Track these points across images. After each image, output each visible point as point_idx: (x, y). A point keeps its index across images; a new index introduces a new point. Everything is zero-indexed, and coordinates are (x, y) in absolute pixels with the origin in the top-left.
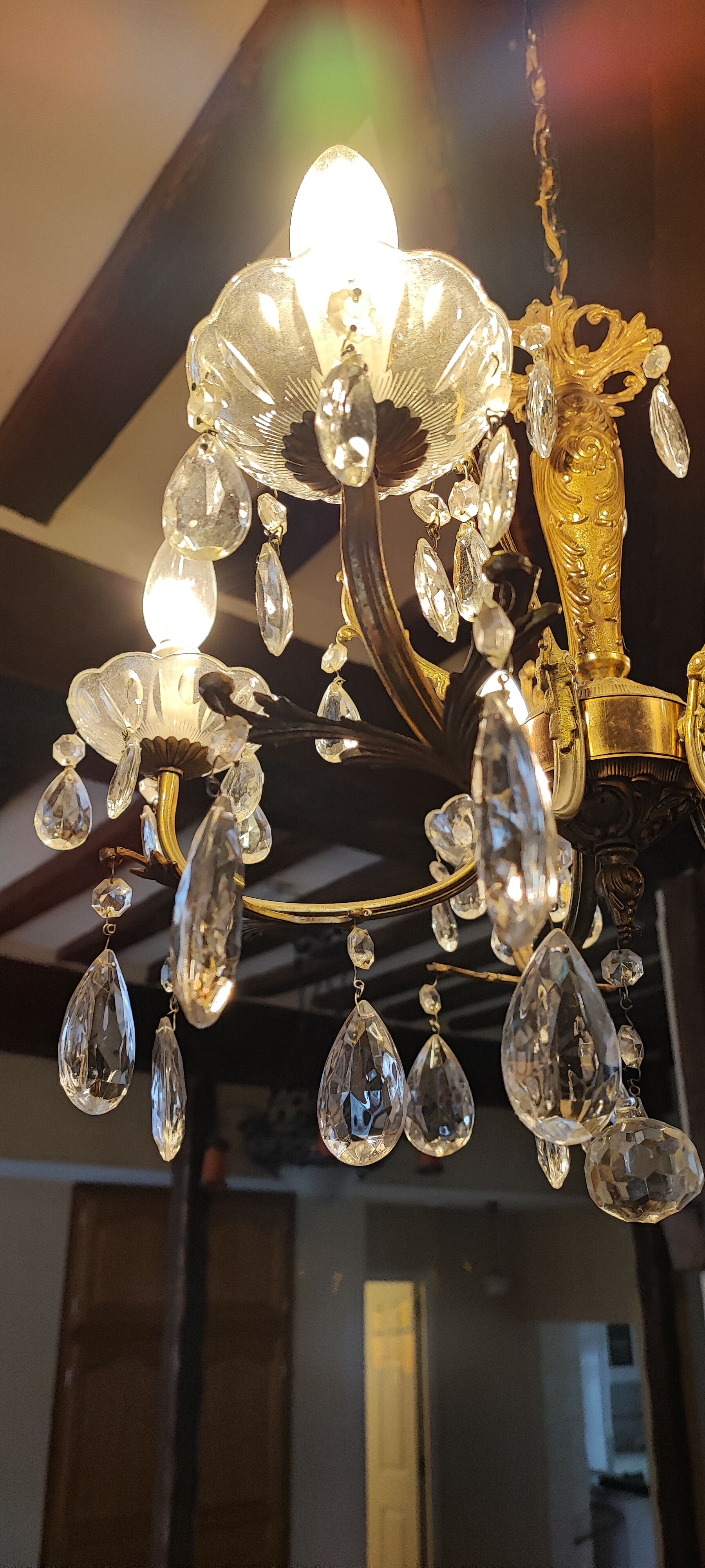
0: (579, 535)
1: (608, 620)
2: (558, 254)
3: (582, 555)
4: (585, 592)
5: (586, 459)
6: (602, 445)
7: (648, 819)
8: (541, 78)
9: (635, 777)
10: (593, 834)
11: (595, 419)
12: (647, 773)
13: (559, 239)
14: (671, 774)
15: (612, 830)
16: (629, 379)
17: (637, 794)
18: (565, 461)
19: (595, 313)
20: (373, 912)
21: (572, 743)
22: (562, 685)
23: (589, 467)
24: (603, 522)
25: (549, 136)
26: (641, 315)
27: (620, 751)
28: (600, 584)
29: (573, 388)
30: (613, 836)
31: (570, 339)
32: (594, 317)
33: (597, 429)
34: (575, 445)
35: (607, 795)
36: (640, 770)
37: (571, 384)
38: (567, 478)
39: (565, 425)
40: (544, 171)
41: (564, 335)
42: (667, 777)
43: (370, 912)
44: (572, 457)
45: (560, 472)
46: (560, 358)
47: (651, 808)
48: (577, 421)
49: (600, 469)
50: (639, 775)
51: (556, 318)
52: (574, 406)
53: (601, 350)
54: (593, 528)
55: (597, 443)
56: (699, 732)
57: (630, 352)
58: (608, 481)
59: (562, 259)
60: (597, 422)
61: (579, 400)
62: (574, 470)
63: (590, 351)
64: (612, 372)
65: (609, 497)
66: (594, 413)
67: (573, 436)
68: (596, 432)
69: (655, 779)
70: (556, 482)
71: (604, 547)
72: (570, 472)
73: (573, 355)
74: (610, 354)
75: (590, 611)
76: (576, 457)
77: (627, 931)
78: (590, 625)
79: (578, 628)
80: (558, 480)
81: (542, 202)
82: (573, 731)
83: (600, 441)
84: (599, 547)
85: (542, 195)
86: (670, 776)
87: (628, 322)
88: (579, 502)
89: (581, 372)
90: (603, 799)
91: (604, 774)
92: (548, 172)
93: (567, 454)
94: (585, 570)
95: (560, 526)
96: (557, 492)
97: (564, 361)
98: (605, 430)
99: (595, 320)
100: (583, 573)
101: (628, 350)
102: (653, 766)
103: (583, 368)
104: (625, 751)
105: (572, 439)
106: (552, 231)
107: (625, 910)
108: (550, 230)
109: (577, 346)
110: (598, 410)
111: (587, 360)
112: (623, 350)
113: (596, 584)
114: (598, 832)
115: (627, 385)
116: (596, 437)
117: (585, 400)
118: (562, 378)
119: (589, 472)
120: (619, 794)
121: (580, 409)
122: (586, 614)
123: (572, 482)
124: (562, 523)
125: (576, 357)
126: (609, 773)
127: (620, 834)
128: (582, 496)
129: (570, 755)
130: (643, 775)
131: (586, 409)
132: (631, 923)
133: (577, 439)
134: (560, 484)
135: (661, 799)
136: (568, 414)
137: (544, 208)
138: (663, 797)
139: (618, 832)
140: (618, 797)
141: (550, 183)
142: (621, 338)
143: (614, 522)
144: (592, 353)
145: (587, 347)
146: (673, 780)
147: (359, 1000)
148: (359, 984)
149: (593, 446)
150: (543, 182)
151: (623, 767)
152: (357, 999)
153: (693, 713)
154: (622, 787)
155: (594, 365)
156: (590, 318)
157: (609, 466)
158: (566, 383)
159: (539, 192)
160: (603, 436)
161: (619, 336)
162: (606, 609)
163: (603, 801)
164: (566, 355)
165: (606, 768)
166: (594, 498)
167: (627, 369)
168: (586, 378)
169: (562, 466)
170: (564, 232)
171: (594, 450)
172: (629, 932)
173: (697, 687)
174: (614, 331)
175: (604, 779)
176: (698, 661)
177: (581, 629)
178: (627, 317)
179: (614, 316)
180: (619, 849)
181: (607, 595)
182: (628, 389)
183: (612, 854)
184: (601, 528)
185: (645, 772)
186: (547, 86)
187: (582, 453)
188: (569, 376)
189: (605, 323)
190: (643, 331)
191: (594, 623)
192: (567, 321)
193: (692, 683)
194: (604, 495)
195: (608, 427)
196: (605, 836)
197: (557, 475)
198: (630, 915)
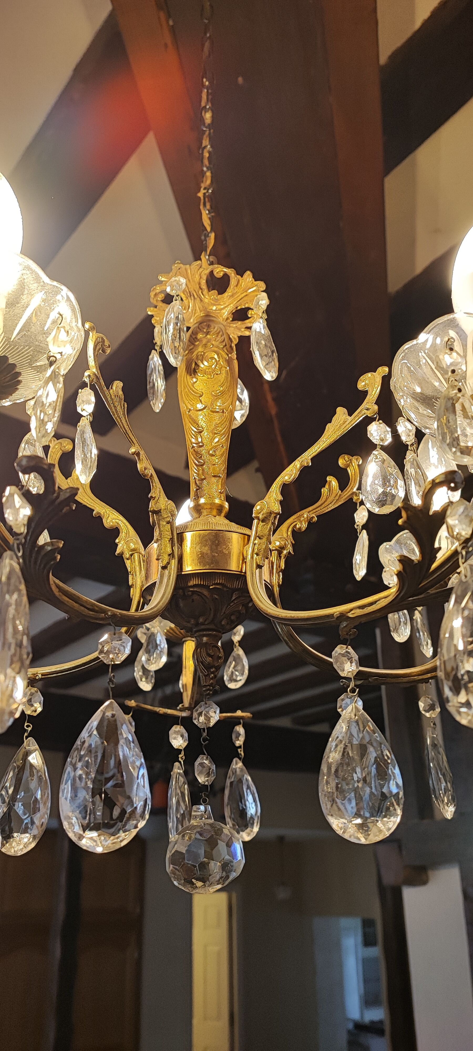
0: (201, 419)
1: (214, 476)
2: (209, 229)
3: (201, 432)
4: (201, 457)
5: (208, 367)
6: (219, 358)
7: (224, 613)
8: (210, 112)
9: (212, 586)
10: (189, 622)
11: (217, 340)
12: (219, 583)
13: (210, 219)
14: (237, 584)
15: (201, 620)
16: (250, 312)
17: (216, 596)
18: (194, 368)
19: (218, 271)
20: (42, 675)
21: (168, 563)
22: (165, 523)
23: (208, 373)
24: (217, 410)
25: (211, 150)
26: (248, 272)
27: (201, 568)
28: (211, 452)
29: (208, 318)
30: (202, 624)
31: (204, 286)
32: (217, 273)
33: (217, 347)
34: (202, 358)
35: (195, 597)
36: (215, 581)
37: (208, 315)
38: (194, 380)
39: (197, 343)
40: (205, 173)
41: (200, 284)
42: (235, 585)
43: (40, 676)
44: (199, 366)
45: (191, 375)
46: (199, 299)
47: (226, 606)
48: (204, 341)
49: (217, 374)
50: (214, 584)
51: (193, 273)
52: (205, 331)
53: (226, 294)
54: (209, 414)
55: (216, 356)
56: (255, 556)
57: (246, 295)
58: (222, 382)
59: (211, 232)
60: (218, 342)
61: (209, 326)
62: (199, 375)
63: (219, 294)
64: (237, 308)
65: (223, 393)
66: (217, 336)
67: (200, 352)
68: (216, 349)
69: (227, 587)
70: (187, 382)
71: (216, 427)
72: (196, 376)
73: (207, 297)
74: (232, 296)
75: (203, 470)
76: (202, 366)
77: (208, 690)
78: (203, 480)
79: (195, 481)
80: (189, 381)
81: (200, 195)
82: (169, 555)
83: (218, 355)
84: (213, 427)
85: (202, 189)
86: (236, 584)
87: (242, 277)
88: (201, 396)
89: (214, 308)
90: (193, 600)
91: (191, 583)
92: (208, 174)
93: (196, 364)
94: (202, 442)
95: (189, 412)
96: (188, 389)
97: (201, 300)
98: (223, 348)
99: (219, 275)
100: (201, 444)
101: (245, 294)
102: (224, 578)
103: (215, 305)
104: (204, 568)
105: (199, 354)
106: (206, 214)
107: (208, 675)
108: (205, 213)
109: (209, 291)
110: (221, 333)
111: (216, 300)
112: (241, 294)
113: (209, 452)
114: (192, 621)
115: (249, 316)
116: (215, 352)
117: (212, 327)
118: (201, 311)
119: (209, 376)
120: (203, 596)
121: (208, 333)
122: (201, 472)
123: (197, 383)
124: (190, 410)
125: (209, 297)
126: (195, 583)
127: (206, 623)
128: (204, 393)
129: (166, 572)
130: (217, 584)
131: (211, 333)
132: (212, 684)
133: (203, 353)
134: (190, 383)
135: (232, 600)
136: (200, 336)
137: (202, 198)
138: (234, 598)
139: (205, 621)
140: (203, 598)
141: (209, 182)
142: (239, 286)
143: (224, 410)
144: (220, 295)
145: (216, 291)
146: (239, 587)
147: (27, 738)
148: (28, 726)
149: (213, 358)
150: (204, 181)
151: (203, 579)
152: (26, 737)
153: (253, 542)
154: (206, 593)
155: (222, 303)
156: (215, 273)
157: (224, 372)
158: (203, 315)
159: (201, 187)
160: (221, 352)
161: (237, 286)
162: (214, 469)
163: (193, 601)
164: (202, 296)
165: (192, 579)
166: (212, 394)
167: (247, 306)
168: (217, 312)
169: (192, 372)
170: (213, 214)
171: (214, 361)
172: (211, 690)
173: (258, 524)
174: (233, 282)
175: (191, 587)
176: (258, 507)
177: (198, 482)
178: (241, 273)
179: (231, 272)
180: (207, 633)
181: (216, 460)
182: (251, 319)
183: (204, 635)
184: (215, 414)
185: (218, 582)
186: (213, 117)
187: (206, 363)
188: (205, 309)
189: (226, 278)
190: (253, 283)
191: (205, 479)
192: (200, 275)
193: (255, 522)
194: (218, 391)
195: (226, 345)
196: (197, 624)
197: (188, 377)
198: (212, 679)
